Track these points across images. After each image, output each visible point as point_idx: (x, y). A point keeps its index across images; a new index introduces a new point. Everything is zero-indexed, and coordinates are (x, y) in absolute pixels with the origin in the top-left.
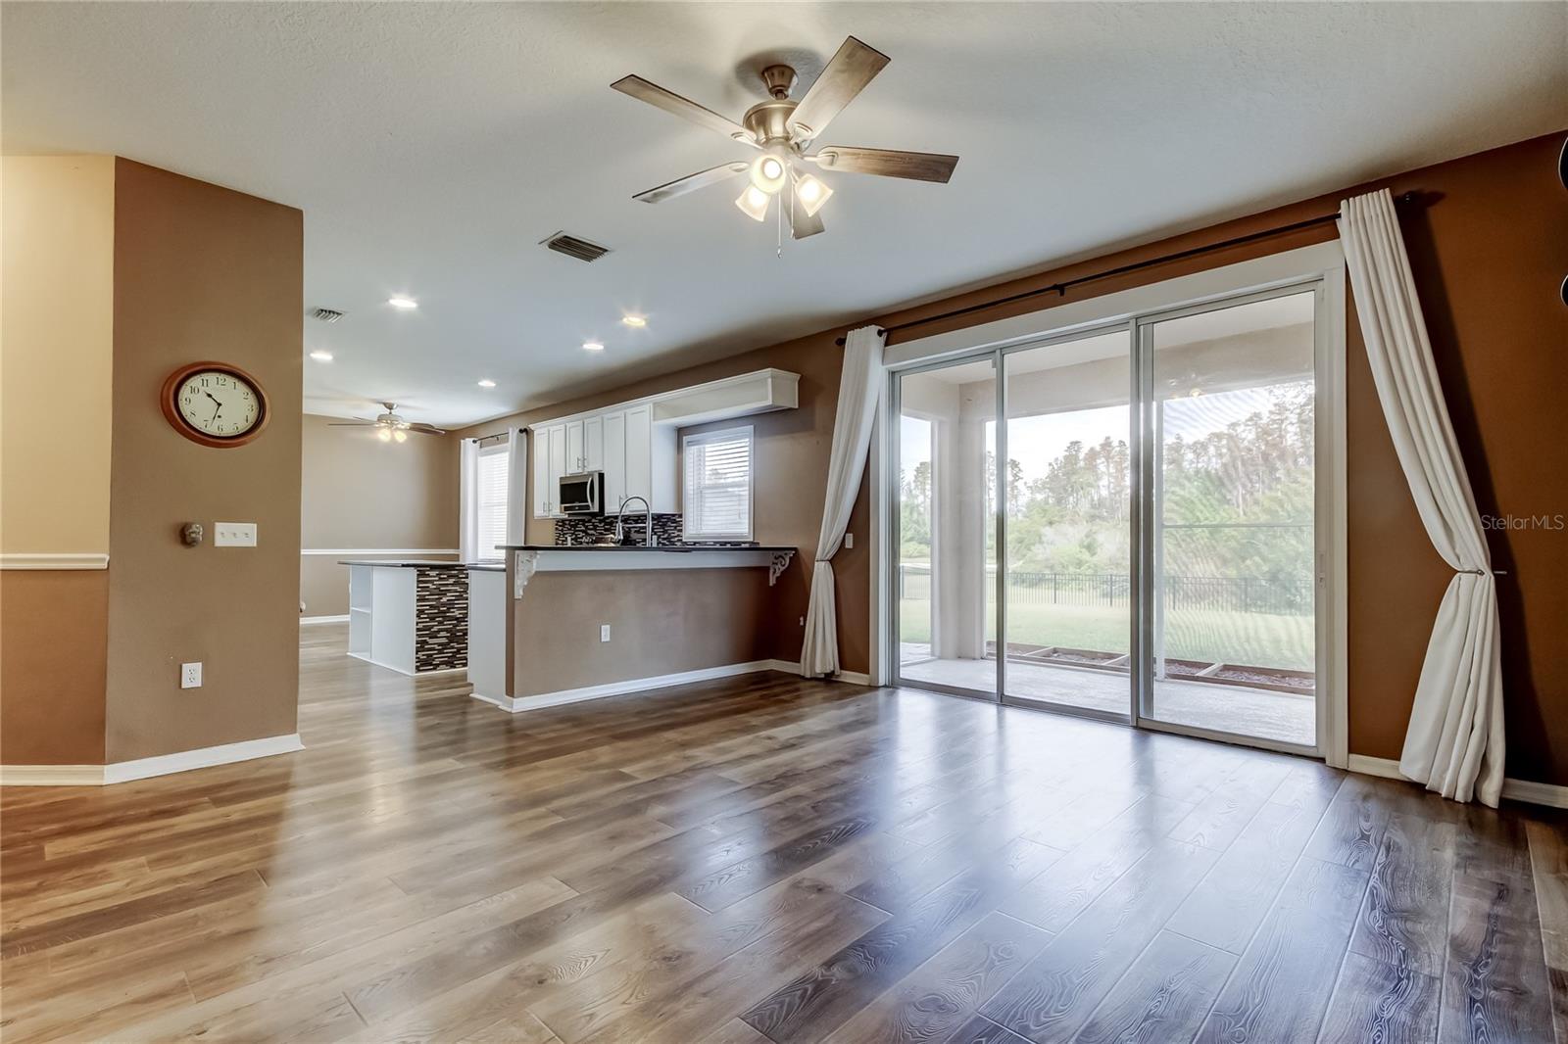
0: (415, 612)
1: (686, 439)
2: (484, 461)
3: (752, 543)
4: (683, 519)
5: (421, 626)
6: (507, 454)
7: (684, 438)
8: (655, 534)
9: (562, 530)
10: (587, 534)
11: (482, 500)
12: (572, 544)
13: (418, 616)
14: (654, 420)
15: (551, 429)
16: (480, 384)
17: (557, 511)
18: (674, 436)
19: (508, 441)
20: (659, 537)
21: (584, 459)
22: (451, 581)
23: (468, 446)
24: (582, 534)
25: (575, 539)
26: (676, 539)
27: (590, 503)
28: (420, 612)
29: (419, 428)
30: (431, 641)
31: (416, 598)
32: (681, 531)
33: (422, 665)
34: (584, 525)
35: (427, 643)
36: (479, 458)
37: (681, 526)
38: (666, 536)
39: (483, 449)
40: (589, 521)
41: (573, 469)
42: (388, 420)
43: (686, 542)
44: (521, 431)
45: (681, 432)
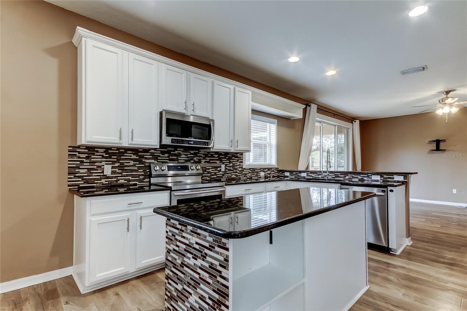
3: (277, 168)
8: (223, 163)
26: (238, 167)
32: (242, 162)
37: (242, 159)
38: (231, 165)
43: (244, 169)
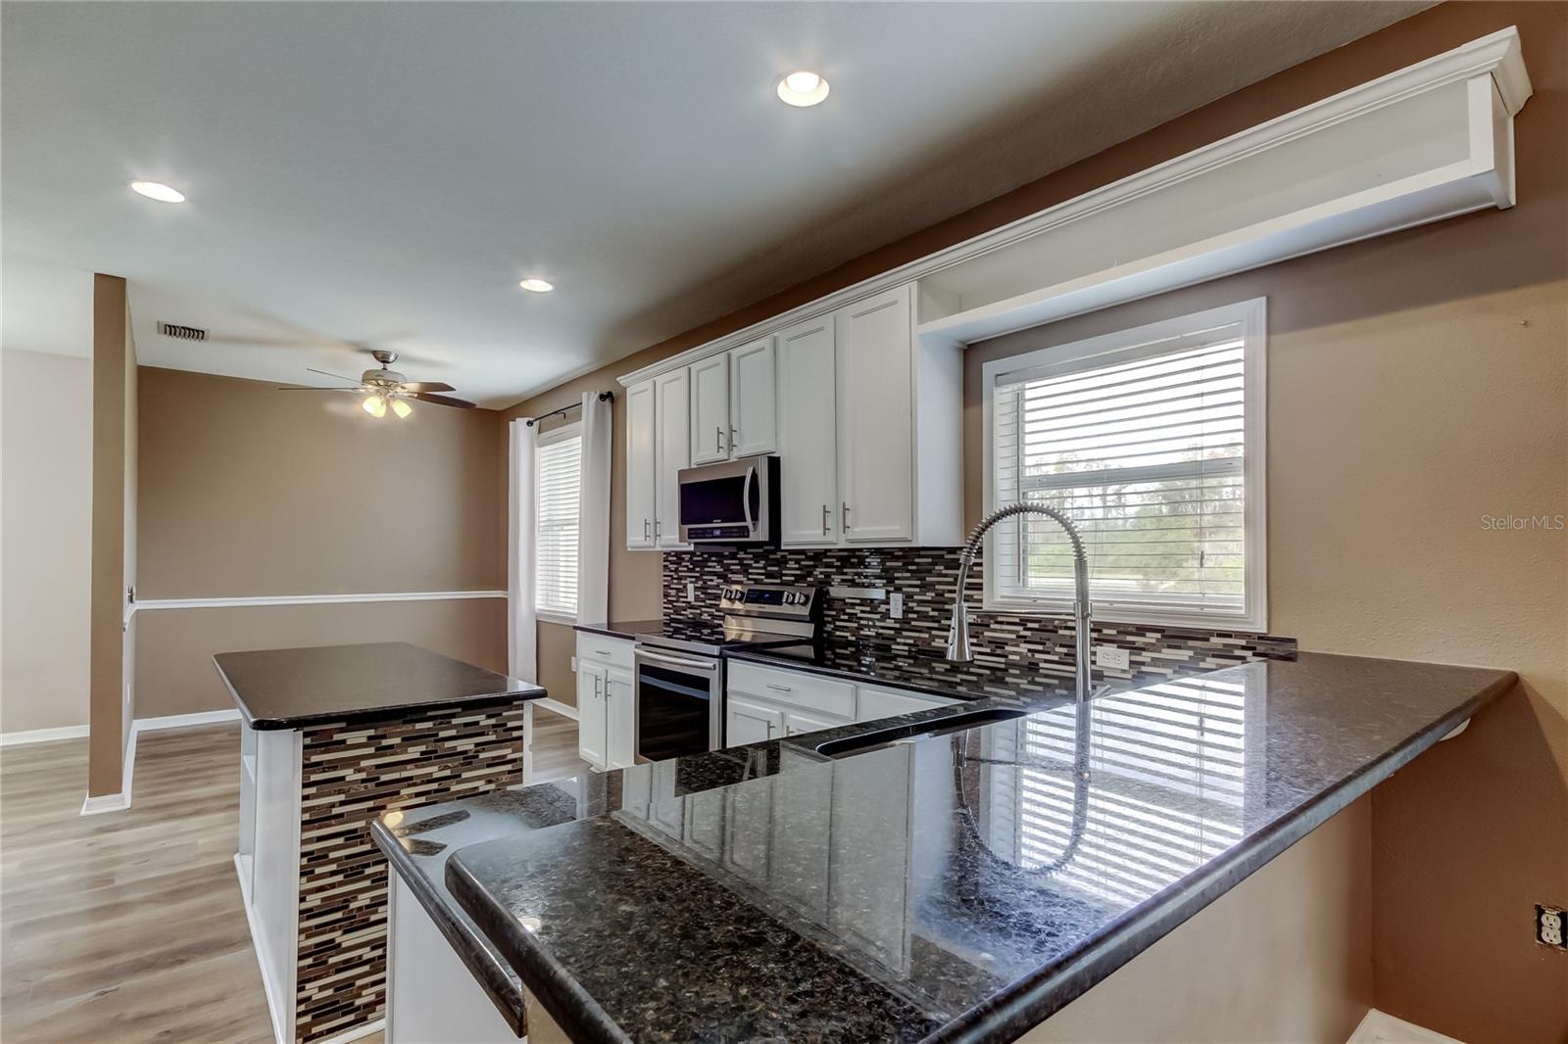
0: (297, 863)
1: (989, 369)
2: (543, 453)
4: (985, 560)
5: (314, 900)
6: (579, 439)
7: (986, 366)
8: (898, 589)
9: (676, 571)
10: (727, 581)
11: (542, 515)
12: (697, 598)
13: (305, 873)
14: (921, 321)
15: (659, 380)
16: (524, 285)
17: (673, 536)
18: (954, 363)
19: (581, 419)
20: (909, 597)
21: (732, 431)
22: (414, 752)
23: (520, 432)
24: (716, 581)
25: (703, 589)
27: (749, 522)
28: (312, 860)
29: (432, 395)
30: (348, 940)
31: (298, 818)
32: (979, 587)
33: (318, 1019)
34: (720, 562)
35: (336, 948)
36: (538, 450)
37: (979, 576)
38: (929, 596)
39: (544, 435)
40: (733, 556)
41: (707, 452)
42: (382, 380)
44: (602, 397)
45: (972, 354)
